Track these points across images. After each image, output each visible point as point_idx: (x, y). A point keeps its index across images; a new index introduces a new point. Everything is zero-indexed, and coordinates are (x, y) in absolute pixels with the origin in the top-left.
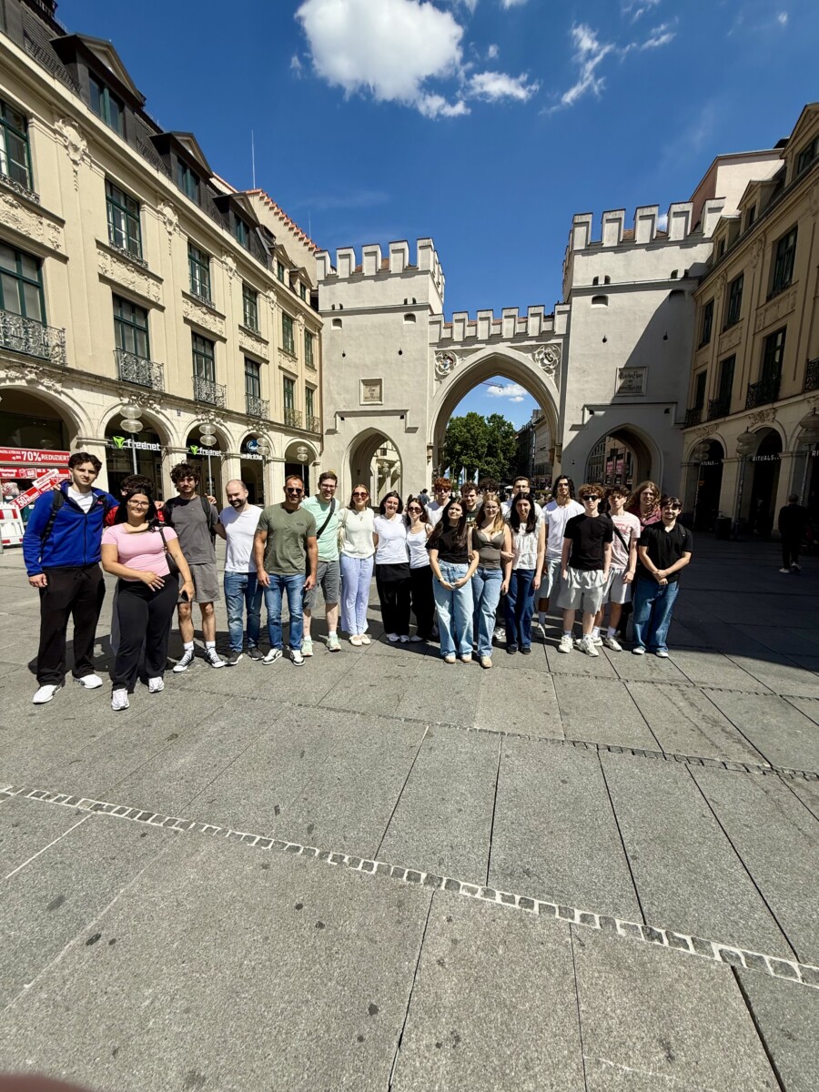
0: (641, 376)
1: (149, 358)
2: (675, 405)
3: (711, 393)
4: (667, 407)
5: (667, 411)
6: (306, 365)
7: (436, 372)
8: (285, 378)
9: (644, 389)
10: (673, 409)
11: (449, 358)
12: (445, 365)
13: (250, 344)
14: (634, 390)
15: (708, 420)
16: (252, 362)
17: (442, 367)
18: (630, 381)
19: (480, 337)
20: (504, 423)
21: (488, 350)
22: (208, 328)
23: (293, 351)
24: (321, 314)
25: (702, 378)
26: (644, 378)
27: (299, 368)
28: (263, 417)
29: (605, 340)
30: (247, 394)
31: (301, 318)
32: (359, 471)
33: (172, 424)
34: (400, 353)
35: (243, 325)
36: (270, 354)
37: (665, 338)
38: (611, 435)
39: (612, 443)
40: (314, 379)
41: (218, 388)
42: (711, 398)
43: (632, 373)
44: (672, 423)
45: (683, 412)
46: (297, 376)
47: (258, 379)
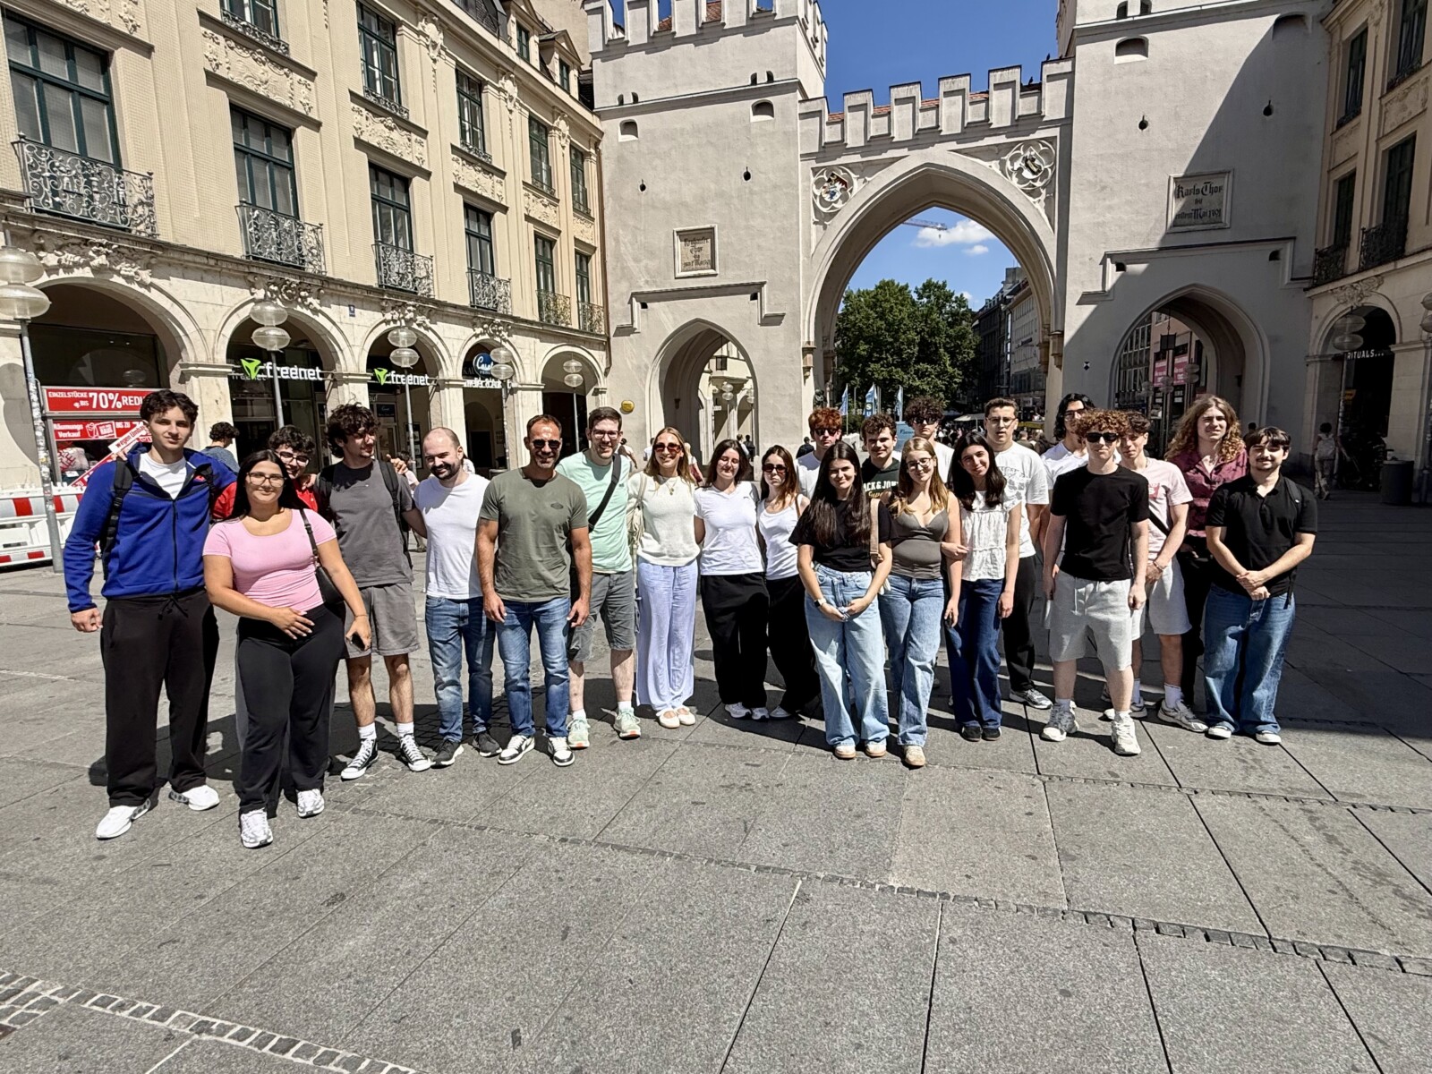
0: (1221, 188)
1: (297, 217)
2: (1289, 245)
3: (1365, 213)
4: (1273, 247)
5: (1274, 256)
6: (574, 209)
7: (816, 209)
8: (537, 236)
9: (1225, 218)
10: (1287, 250)
11: (839, 179)
12: (833, 194)
13: (473, 179)
14: (1206, 219)
15: (1361, 270)
16: (478, 211)
17: (827, 197)
18: (1197, 201)
19: (897, 136)
20: (948, 296)
21: (913, 160)
22: (398, 155)
23: (550, 186)
24: (599, 115)
25: (1346, 185)
26: (1226, 196)
27: (562, 218)
28: (501, 310)
29: (1143, 125)
30: (470, 270)
31: (562, 125)
32: (677, 401)
33: (342, 332)
34: (747, 176)
35: (458, 144)
36: (511, 192)
37: (1268, 111)
38: (1161, 310)
39: (1163, 325)
40: (590, 235)
41: (419, 261)
42: (1365, 225)
43: (1200, 186)
44: (1287, 280)
45: (1308, 258)
46: (559, 232)
47: (490, 242)
